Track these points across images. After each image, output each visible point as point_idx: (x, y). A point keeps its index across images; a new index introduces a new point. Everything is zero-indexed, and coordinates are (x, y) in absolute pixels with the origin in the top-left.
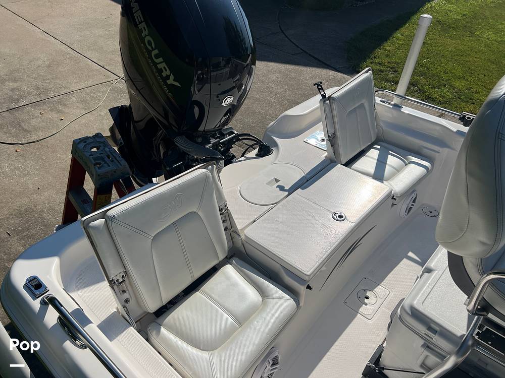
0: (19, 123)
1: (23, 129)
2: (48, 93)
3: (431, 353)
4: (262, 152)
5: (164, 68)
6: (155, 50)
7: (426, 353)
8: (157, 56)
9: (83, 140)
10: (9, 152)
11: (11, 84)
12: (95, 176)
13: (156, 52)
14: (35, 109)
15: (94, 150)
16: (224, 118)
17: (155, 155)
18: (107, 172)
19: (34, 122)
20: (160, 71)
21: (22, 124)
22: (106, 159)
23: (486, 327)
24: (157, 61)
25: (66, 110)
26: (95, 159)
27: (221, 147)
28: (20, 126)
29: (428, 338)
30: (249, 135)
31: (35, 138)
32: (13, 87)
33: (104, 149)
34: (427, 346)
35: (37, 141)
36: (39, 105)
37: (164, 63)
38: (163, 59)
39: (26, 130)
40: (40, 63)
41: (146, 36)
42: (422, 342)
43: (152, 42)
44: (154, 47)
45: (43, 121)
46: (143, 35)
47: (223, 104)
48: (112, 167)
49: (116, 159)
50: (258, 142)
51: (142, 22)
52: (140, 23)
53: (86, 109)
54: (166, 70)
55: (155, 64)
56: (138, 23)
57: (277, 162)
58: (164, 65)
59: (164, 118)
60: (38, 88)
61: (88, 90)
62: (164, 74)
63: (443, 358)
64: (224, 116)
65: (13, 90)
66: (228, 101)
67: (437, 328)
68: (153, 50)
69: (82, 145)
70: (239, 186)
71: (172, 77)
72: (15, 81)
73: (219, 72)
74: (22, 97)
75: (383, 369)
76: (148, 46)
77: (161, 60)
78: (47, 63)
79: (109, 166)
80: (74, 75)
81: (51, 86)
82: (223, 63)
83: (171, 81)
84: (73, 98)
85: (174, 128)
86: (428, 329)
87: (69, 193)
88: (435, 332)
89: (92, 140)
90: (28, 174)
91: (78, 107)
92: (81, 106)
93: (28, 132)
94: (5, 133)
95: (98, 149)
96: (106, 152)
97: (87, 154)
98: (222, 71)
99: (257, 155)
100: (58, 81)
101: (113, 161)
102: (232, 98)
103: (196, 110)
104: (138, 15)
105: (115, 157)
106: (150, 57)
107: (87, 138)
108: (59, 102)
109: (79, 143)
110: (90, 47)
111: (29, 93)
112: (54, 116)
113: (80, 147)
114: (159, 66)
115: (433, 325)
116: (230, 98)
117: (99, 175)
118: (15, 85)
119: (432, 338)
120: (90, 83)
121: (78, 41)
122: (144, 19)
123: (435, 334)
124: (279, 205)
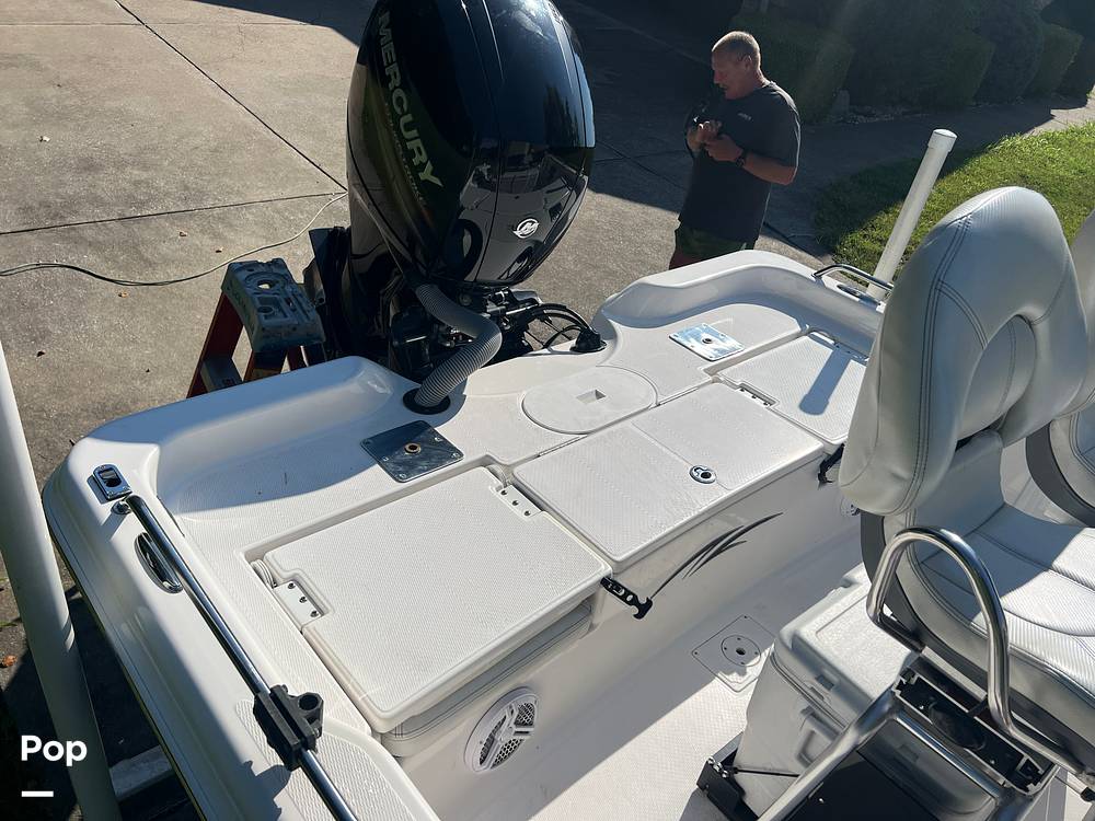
0: (135, 246)
1: (142, 258)
2: (202, 199)
3: (819, 727)
4: (583, 345)
5: (419, 149)
6: (406, 114)
7: (809, 726)
8: (408, 127)
9: (250, 265)
10: (105, 294)
11: (136, 172)
12: (256, 329)
13: (408, 118)
14: (173, 223)
15: (266, 286)
16: (516, 266)
17: (378, 324)
18: (281, 327)
19: (164, 248)
20: (410, 154)
21: (141, 248)
22: (283, 304)
23: (918, 675)
24: (407, 135)
25: (231, 236)
26: (262, 301)
27: (505, 321)
28: (138, 252)
29: (816, 697)
30: (563, 308)
31: (160, 277)
32: (138, 178)
33: (283, 288)
34: (812, 714)
35: (162, 284)
36: (181, 219)
37: (419, 141)
38: (418, 131)
39: (146, 260)
40: (198, 141)
41: (396, 88)
42: (804, 704)
43: (405, 99)
44: (405, 109)
45: (182, 249)
46: (391, 86)
47: (517, 233)
48: (291, 319)
49: (302, 308)
50: (578, 322)
51: (393, 63)
52: (389, 65)
53: (268, 239)
54: (420, 153)
55: (404, 141)
56: (385, 64)
57: (607, 363)
58: (418, 142)
59: (407, 249)
60: (186, 188)
61: (280, 204)
62: (416, 161)
63: (835, 736)
64: (520, 259)
65: (137, 183)
66: (528, 228)
67: (835, 679)
68: (404, 114)
69: (243, 275)
70: (525, 393)
71: (429, 167)
72: (145, 168)
73: (518, 174)
74: (151, 198)
75: (736, 771)
76: (395, 107)
77: (414, 133)
78: (213, 144)
79: (286, 316)
80: (259, 174)
81: (210, 187)
82: (528, 159)
83: (426, 175)
84: (248, 216)
85: (420, 267)
86: (817, 679)
87: (204, 365)
88: (828, 684)
89: (261, 269)
90: (134, 341)
91: (254, 232)
92: (262, 232)
93: (150, 264)
94: (107, 260)
95: (271, 286)
96: (286, 293)
97: (250, 291)
98: (524, 173)
99: (572, 349)
100: (226, 180)
101: (294, 310)
102: (536, 225)
103: (467, 239)
104: (388, 50)
105: (300, 304)
106: (397, 128)
107: (256, 264)
108: (221, 219)
109: (240, 269)
110: (302, 126)
111: (167, 194)
112: (207, 242)
113: (240, 277)
114: (409, 145)
115: (827, 672)
116: (533, 223)
117: (263, 329)
118: (145, 175)
119: (822, 698)
120: (288, 193)
121: (280, 112)
122: (397, 57)
123: (829, 689)
124: (591, 437)
